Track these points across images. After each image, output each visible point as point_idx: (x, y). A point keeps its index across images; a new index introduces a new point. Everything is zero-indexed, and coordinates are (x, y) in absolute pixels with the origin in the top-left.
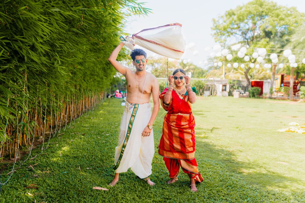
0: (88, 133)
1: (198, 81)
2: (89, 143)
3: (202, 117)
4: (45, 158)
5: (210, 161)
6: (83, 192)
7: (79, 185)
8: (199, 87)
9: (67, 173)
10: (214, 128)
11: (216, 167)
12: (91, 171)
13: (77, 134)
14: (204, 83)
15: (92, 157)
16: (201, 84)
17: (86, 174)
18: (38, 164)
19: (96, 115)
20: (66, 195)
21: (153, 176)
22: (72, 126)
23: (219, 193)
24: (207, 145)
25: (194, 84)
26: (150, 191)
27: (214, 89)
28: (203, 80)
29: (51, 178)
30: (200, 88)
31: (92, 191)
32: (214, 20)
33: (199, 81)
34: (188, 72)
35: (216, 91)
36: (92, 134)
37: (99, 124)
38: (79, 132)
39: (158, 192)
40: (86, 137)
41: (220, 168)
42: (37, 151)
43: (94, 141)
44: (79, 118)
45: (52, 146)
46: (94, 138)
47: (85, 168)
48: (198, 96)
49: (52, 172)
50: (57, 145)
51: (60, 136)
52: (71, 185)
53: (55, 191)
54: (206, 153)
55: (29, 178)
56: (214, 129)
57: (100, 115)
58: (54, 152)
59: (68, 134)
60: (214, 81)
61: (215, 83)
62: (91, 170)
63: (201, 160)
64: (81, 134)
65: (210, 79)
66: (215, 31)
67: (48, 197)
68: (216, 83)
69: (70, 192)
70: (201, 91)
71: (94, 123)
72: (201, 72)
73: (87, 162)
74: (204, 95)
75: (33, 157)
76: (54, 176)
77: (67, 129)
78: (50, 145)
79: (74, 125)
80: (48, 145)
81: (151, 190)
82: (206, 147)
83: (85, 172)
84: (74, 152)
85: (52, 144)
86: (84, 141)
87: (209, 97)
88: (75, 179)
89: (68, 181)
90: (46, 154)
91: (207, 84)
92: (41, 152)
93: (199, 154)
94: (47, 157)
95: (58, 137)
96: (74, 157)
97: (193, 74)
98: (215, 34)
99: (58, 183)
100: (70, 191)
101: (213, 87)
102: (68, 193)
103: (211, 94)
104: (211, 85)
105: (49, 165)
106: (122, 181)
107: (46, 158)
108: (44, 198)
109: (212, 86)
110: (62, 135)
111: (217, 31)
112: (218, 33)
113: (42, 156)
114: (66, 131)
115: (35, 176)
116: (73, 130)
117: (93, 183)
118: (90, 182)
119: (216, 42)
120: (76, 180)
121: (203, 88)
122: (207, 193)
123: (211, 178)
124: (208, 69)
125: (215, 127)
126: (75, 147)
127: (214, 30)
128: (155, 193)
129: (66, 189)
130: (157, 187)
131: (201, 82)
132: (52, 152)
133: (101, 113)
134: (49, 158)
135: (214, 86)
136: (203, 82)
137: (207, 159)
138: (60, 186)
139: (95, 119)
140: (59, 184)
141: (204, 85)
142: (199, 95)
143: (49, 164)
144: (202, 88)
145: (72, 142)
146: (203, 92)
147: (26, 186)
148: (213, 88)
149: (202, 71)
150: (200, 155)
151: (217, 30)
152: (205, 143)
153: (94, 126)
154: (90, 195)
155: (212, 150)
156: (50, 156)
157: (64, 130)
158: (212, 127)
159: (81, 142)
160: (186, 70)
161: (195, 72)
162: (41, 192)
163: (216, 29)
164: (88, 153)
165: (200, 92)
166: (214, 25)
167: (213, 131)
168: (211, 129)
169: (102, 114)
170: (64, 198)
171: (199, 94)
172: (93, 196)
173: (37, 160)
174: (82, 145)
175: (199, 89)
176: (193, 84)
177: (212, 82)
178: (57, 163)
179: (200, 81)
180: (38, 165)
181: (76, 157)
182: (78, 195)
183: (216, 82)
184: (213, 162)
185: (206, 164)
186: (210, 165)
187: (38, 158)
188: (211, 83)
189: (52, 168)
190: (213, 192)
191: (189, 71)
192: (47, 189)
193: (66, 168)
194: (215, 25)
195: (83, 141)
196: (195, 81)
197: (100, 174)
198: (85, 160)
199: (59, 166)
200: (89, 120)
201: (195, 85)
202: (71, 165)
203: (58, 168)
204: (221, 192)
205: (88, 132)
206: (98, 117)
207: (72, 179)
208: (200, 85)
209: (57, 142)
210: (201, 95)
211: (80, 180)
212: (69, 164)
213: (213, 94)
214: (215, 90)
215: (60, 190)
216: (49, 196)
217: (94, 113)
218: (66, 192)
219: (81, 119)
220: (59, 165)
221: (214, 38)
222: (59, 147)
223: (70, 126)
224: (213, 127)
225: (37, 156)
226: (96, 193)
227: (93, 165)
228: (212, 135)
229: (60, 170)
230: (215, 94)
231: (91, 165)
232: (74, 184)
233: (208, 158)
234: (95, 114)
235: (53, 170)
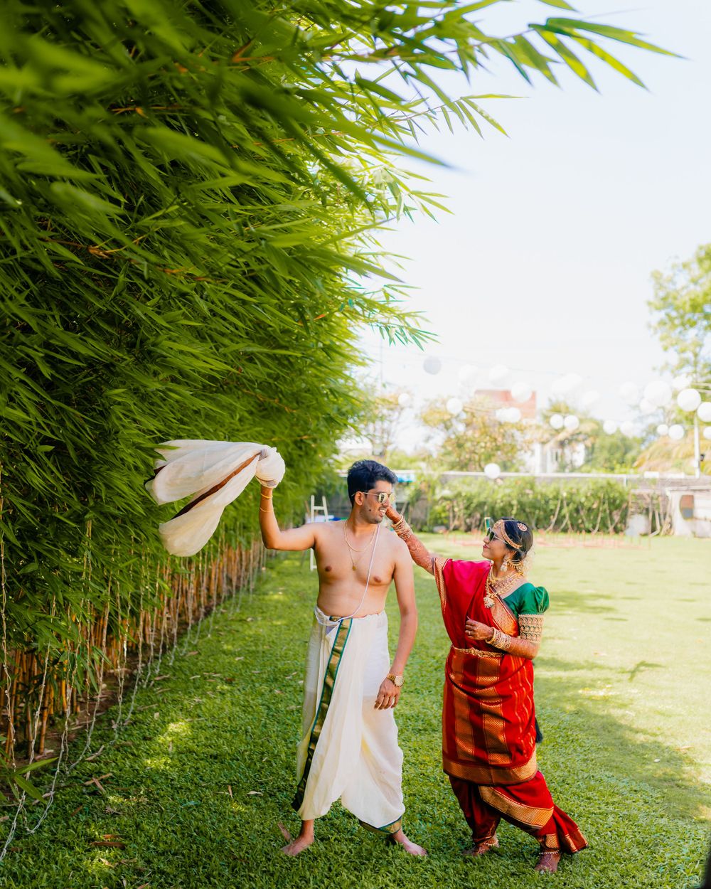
0: (241, 675)
1: (604, 483)
2: (250, 709)
3: (612, 619)
4: (128, 758)
5: (613, 782)
6: (246, 862)
7: (233, 841)
8: (609, 504)
9: (197, 806)
10: (643, 664)
11: (627, 802)
12: (262, 802)
13: (210, 677)
14: (626, 489)
15: (262, 759)
16: (617, 495)
17: (248, 809)
18: (111, 774)
19: (261, 608)
20: (201, 870)
21: (441, 821)
22: (190, 649)
23: (626, 881)
24: (611, 725)
25: (592, 495)
26: (429, 866)
27: (661, 511)
28: (622, 480)
29: (155, 817)
30: (612, 507)
31: (269, 860)
32: (657, 276)
33: (609, 484)
34: (574, 443)
35: (670, 516)
36: (254, 678)
37: (273, 642)
38: (215, 673)
39: (451, 871)
40: (239, 690)
41: (641, 802)
42: (100, 732)
43: (263, 705)
44: (211, 619)
45: (140, 717)
46: (262, 694)
47: (243, 792)
48: (606, 537)
49: (156, 800)
50: (156, 715)
51: (159, 684)
52: (211, 840)
53: (171, 857)
54: (607, 754)
55: (95, 816)
56: (642, 668)
57: (276, 607)
58: (150, 739)
59: (183, 677)
60: (664, 482)
61: (667, 491)
62: (261, 797)
63: (586, 775)
64: (222, 679)
65: (648, 475)
66: (661, 315)
67: (154, 873)
68: (670, 488)
69: (210, 860)
70: (617, 518)
71: (256, 640)
72: (619, 443)
73: (250, 773)
74: (627, 531)
75: (93, 752)
76: (161, 812)
77: (177, 659)
78: (134, 713)
79: (196, 646)
80: (130, 716)
81: (431, 864)
82: (609, 732)
83: (246, 803)
84: (206, 738)
85: (141, 712)
86: (233, 704)
87: (645, 539)
88: (221, 825)
89: (203, 829)
90: (129, 743)
91: (637, 492)
92: (113, 739)
93: (582, 756)
94: (133, 754)
95: (154, 685)
96: (211, 756)
97: (591, 451)
98: (662, 323)
99: (176, 834)
100: (210, 858)
101: (658, 504)
102: (205, 863)
103: (653, 530)
104: (652, 498)
105: (144, 780)
106: (352, 835)
107: (130, 756)
108: (143, 876)
109: (655, 502)
110: (164, 680)
111: (667, 315)
112: (671, 319)
113: (119, 751)
114: (174, 668)
115: (112, 810)
116: (195, 664)
117: (272, 838)
118: (263, 833)
119: (666, 349)
120: (224, 826)
121: (624, 506)
122: (591, 878)
123: (609, 833)
124: (644, 434)
125: (649, 661)
126: (209, 724)
127: (658, 309)
128: (443, 873)
129: (197, 851)
130: (449, 857)
131: (616, 487)
132: (145, 738)
133: (278, 601)
134: (139, 756)
135: (660, 499)
136: (624, 487)
137: (607, 773)
138: (181, 841)
139: (259, 623)
140: (179, 836)
141: (626, 497)
142: (609, 533)
143: (142, 777)
144: (618, 507)
145: (198, 706)
146: (624, 519)
147: (93, 840)
148: (658, 508)
149: (624, 439)
150: (585, 760)
151: (668, 310)
152: (605, 720)
153: (258, 652)
154: (264, 872)
155: (627, 745)
156: (143, 751)
157: (171, 664)
158: (638, 660)
159: (225, 707)
160: (567, 439)
161: (597, 446)
162: (134, 857)
163: (664, 308)
164: (248, 744)
165: (612, 520)
166: (656, 295)
167: (639, 676)
168: (632, 667)
169: (279, 605)
170: (197, 877)
171: (611, 528)
172: (272, 875)
173: (106, 764)
174: (230, 718)
175: (608, 512)
176: (589, 495)
177: (653, 487)
178: (164, 774)
179: (612, 482)
180: (112, 778)
181: (216, 757)
182: (233, 870)
183: (669, 486)
184: (621, 785)
185: (598, 791)
186: (612, 794)
187: (108, 754)
188: (651, 492)
189: (153, 787)
190: (608, 878)
191: (577, 441)
192: (148, 849)
193: (190, 791)
194: (662, 294)
195: (230, 704)
196: (595, 483)
197: (288, 811)
198: (243, 765)
199: (172, 785)
200: (240, 629)
201: (595, 495)
202: (203, 781)
203: (169, 789)
204: (633, 877)
205: (243, 671)
206: (268, 614)
207: (213, 824)
208: (612, 495)
209: (154, 706)
210: (616, 531)
211: (235, 827)
212: (196, 779)
213: (661, 530)
214: (665, 515)
215: (183, 855)
216: (158, 868)
217: (254, 599)
218: (201, 860)
219: (216, 622)
220: (172, 780)
221: (659, 335)
222: (164, 722)
223: (184, 650)
224: (638, 663)
225: (104, 749)
226: (281, 867)
227: (267, 783)
228: (632, 691)
229: (176, 796)
230: (666, 527)
231: (261, 784)
232: (218, 839)
233: (611, 768)
234: (257, 603)
235: (158, 794)
